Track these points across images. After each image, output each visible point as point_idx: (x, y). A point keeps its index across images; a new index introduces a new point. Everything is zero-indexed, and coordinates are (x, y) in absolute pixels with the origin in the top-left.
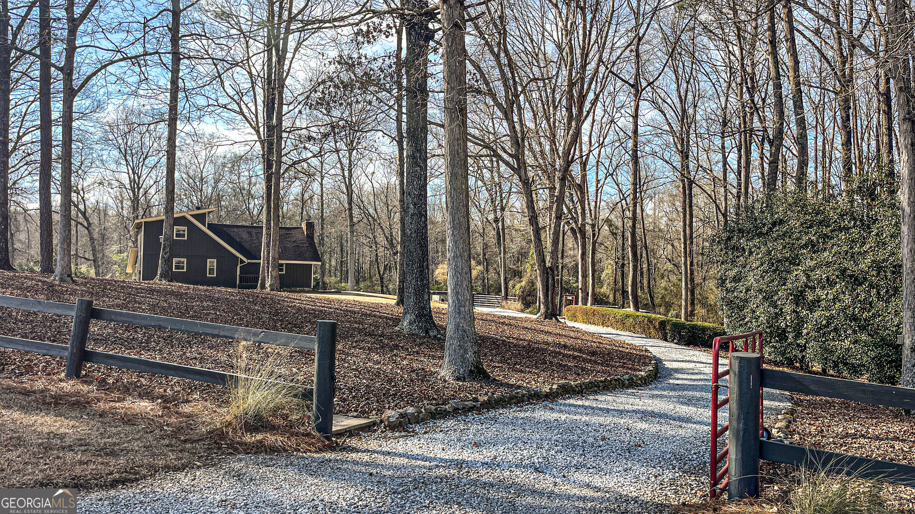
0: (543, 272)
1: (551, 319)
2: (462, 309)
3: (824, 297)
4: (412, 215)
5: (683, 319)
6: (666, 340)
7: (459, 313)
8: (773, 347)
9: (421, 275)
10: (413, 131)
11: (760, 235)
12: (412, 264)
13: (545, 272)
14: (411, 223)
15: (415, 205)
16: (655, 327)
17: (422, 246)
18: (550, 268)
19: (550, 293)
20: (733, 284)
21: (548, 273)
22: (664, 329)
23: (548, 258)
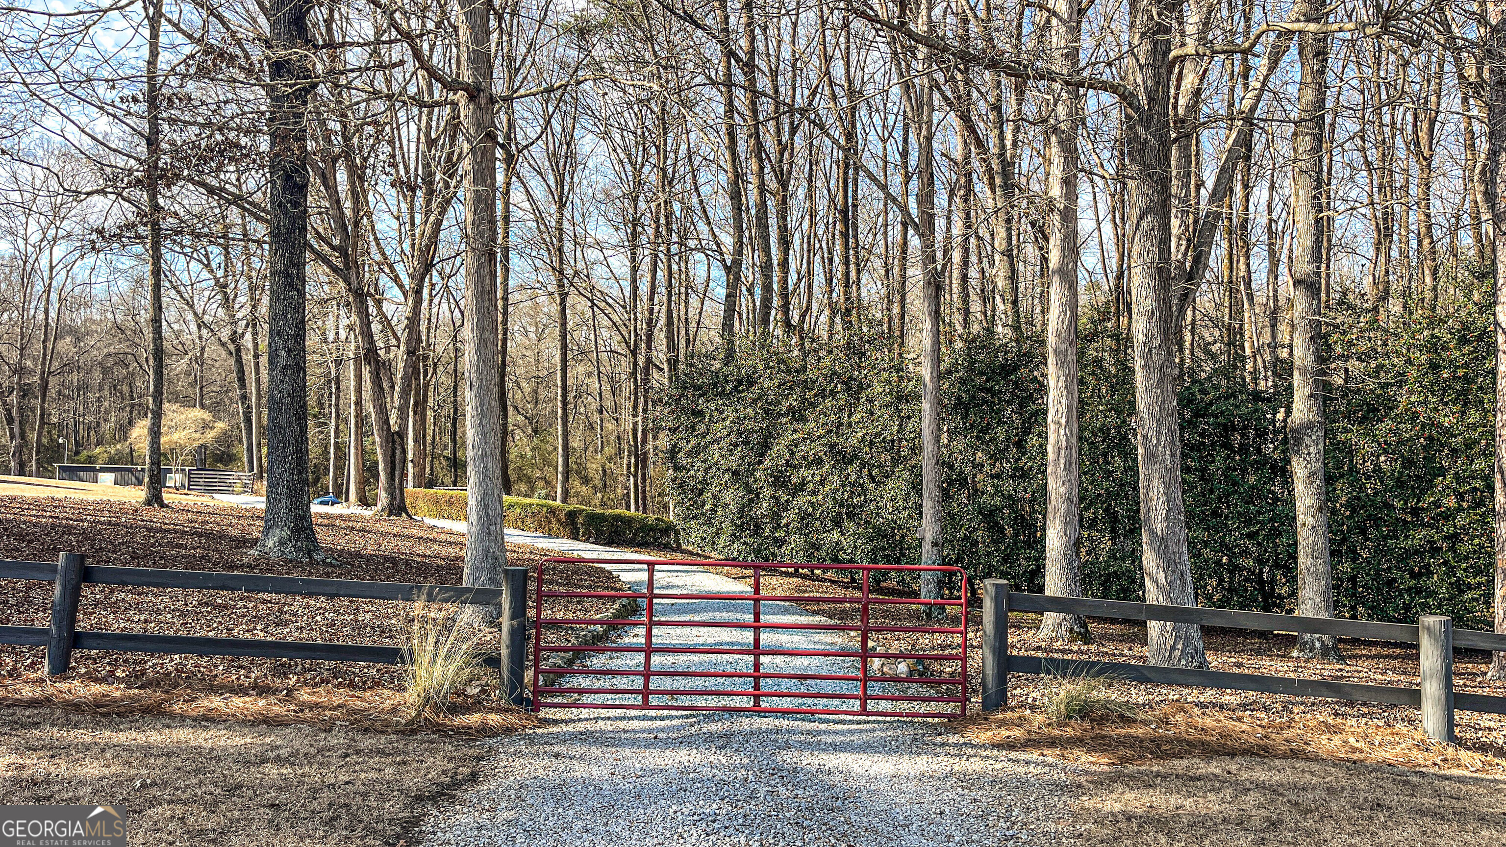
0: (387, 441)
1: (400, 515)
2: (492, 528)
3: (810, 478)
4: (285, 368)
5: (558, 502)
6: (576, 538)
7: (489, 534)
8: (745, 543)
9: (299, 464)
10: (287, 233)
11: (721, 394)
12: (284, 447)
13: (390, 439)
14: (282, 381)
15: (289, 351)
16: (559, 521)
17: (299, 418)
18: (397, 433)
19: (397, 473)
20: (690, 460)
21: (394, 442)
22: (574, 524)
23: (393, 418)
